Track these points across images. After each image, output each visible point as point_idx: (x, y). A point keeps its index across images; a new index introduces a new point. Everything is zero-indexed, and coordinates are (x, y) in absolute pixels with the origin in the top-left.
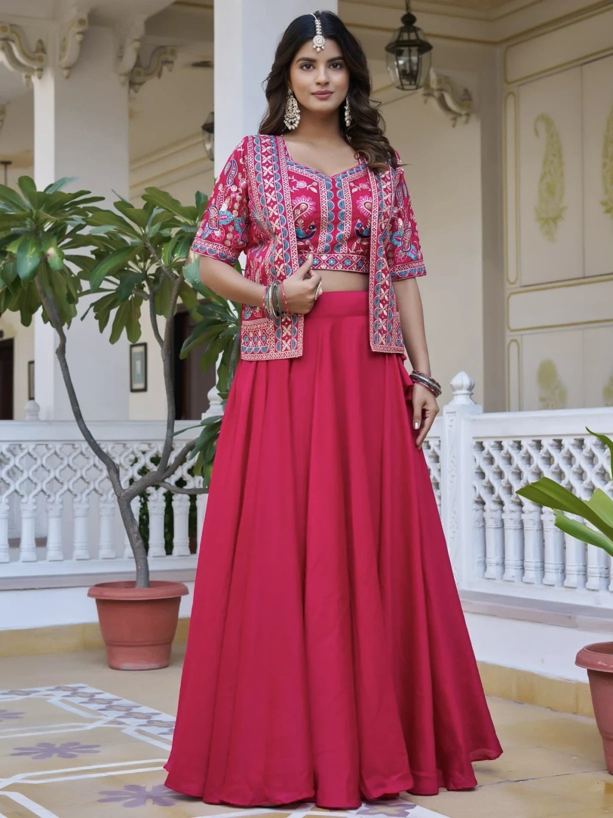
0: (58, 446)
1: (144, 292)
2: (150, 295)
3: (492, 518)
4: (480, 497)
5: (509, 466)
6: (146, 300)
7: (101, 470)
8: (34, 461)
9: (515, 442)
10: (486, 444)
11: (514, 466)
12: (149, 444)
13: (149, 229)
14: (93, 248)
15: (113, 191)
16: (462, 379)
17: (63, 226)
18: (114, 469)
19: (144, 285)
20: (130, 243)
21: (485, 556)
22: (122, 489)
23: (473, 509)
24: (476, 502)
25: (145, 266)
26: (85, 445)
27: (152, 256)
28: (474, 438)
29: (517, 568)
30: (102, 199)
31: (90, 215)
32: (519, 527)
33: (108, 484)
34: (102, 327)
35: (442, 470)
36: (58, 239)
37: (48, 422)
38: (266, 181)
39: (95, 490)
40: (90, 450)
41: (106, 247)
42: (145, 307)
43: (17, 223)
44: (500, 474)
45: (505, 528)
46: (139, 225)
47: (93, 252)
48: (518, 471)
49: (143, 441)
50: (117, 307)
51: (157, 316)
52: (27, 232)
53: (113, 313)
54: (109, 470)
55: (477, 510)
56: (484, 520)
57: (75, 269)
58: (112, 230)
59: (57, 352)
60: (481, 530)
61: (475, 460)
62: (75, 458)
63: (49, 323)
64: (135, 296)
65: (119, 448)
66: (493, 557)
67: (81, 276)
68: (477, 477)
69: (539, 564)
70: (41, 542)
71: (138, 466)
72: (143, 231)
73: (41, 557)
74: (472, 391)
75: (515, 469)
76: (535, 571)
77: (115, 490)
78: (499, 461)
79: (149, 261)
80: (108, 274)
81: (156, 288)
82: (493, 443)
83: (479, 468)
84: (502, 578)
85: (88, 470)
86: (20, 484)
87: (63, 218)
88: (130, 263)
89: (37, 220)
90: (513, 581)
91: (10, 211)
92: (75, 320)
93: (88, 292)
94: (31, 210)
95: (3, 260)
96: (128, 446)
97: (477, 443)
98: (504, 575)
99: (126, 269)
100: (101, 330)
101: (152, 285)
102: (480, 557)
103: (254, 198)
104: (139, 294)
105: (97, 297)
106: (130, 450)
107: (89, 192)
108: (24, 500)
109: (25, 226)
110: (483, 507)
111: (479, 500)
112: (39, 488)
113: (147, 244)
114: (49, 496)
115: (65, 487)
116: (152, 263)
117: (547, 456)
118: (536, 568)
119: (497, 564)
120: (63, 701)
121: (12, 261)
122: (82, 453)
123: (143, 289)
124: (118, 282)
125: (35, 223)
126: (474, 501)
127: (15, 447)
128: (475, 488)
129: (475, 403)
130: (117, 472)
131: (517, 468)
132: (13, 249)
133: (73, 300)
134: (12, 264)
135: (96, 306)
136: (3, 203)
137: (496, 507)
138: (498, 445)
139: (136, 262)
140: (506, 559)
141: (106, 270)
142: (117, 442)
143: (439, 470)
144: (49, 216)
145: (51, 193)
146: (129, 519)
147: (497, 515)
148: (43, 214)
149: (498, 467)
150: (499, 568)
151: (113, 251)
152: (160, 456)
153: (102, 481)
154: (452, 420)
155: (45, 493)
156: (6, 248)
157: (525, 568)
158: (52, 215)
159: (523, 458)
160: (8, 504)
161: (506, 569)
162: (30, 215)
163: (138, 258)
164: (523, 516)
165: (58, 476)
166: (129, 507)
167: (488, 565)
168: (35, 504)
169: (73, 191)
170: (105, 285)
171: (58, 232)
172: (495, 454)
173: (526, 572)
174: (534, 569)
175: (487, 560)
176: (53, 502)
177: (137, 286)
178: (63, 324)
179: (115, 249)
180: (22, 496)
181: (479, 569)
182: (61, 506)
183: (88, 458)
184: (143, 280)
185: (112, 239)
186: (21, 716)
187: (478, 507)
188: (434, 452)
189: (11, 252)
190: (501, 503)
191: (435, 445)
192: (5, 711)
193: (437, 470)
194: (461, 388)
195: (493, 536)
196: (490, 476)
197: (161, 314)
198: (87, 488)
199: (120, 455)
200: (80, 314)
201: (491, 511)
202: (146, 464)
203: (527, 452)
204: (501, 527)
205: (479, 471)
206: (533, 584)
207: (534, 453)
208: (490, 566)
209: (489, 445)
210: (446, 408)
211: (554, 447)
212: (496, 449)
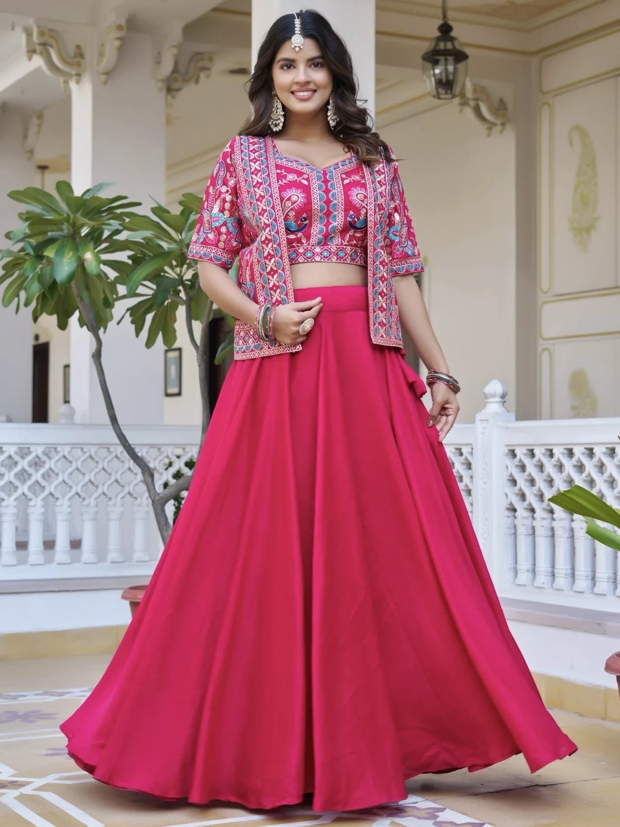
0: (93, 450)
1: (181, 298)
2: (186, 300)
3: (523, 525)
4: (511, 504)
5: (541, 473)
6: (182, 305)
7: (136, 474)
8: (69, 463)
9: (547, 450)
10: (518, 452)
11: (546, 473)
12: (184, 449)
13: (186, 234)
14: (130, 253)
15: (150, 196)
16: (495, 387)
17: (99, 231)
18: (148, 473)
19: (180, 291)
20: (166, 249)
21: (516, 562)
22: (157, 493)
23: (505, 516)
24: (508, 509)
25: (181, 272)
26: (120, 449)
27: (188, 261)
28: (506, 445)
29: (548, 574)
30: (139, 204)
31: (127, 220)
32: (550, 534)
33: (143, 488)
34: (138, 331)
35: (475, 477)
36: (95, 244)
37: (84, 426)
38: (255, 176)
39: (129, 493)
40: (125, 453)
41: (143, 253)
42: (181, 312)
43: (54, 227)
44: (532, 482)
45: (536, 535)
46: (176, 230)
47: (129, 257)
48: (550, 479)
49: (177, 446)
50: (153, 311)
51: (193, 321)
52: (64, 236)
53: (149, 318)
54: (143, 473)
55: (508, 517)
56: (515, 527)
57: (112, 274)
58: (149, 235)
59: (93, 356)
60: (513, 537)
61: (507, 467)
62: (109, 462)
63: (85, 327)
64: (171, 301)
65: (154, 452)
66: (524, 564)
67: (117, 280)
68: (508, 484)
69: (569, 572)
70: (76, 544)
71: (173, 470)
72: (180, 237)
73: (75, 560)
74: (505, 399)
75: (547, 476)
76: (565, 578)
77: (149, 494)
78: (531, 469)
79: (185, 266)
80: (145, 279)
81: (192, 293)
82: (524, 451)
83: (511, 475)
84: (533, 585)
85: (123, 473)
86: (56, 487)
87: (100, 223)
88: (167, 268)
89: (74, 225)
90: (543, 588)
91: (47, 216)
92: (111, 325)
93: (124, 297)
94: (68, 215)
95: (40, 264)
96: (163, 450)
97: (510, 450)
98: (534, 582)
99: (162, 274)
100: (137, 335)
101: (188, 290)
102: (510, 564)
104: (175, 299)
105: (133, 302)
106: (165, 454)
107: (125, 198)
108: (59, 503)
109: (62, 230)
110: (515, 514)
111: (510, 507)
112: (73, 491)
113: (183, 249)
114: (84, 499)
115: (100, 490)
116: (188, 269)
117: (579, 464)
118: (566, 575)
119: (528, 571)
121: (49, 265)
122: (117, 457)
123: (178, 294)
124: (154, 287)
125: (72, 228)
126: (505, 508)
127: (51, 450)
128: (507, 495)
129: (508, 411)
130: (152, 476)
131: (549, 476)
132: (50, 253)
133: (109, 304)
134: (49, 268)
135: (133, 310)
136: (41, 207)
137: (527, 514)
138: (530, 453)
139: (172, 267)
140: (536, 565)
141: (143, 275)
142: (152, 446)
143: (472, 477)
144: (86, 221)
145: (88, 198)
146: (163, 522)
147: (528, 522)
148: (81, 219)
149: (530, 475)
150: (530, 575)
151: (149, 256)
152: (195, 460)
153: (137, 485)
154: (485, 428)
155: (80, 496)
156: (43, 252)
157: (556, 575)
158: (89, 220)
159: (555, 466)
160: (43, 506)
161: (536, 576)
162: (68, 220)
163: (174, 263)
164: (555, 524)
165: (92, 479)
166: (163, 511)
167: (518, 571)
168: (70, 506)
169: (111, 196)
170: (141, 290)
171: (95, 237)
172: (527, 461)
173: (556, 579)
174: (564, 576)
175: (518, 567)
176: (88, 505)
177: (173, 291)
178: (99, 329)
179: (151, 255)
180: (57, 499)
181: (510, 574)
182: (95, 509)
183: (123, 462)
184: (179, 285)
185: (148, 244)
186: (54, 716)
187: (511, 514)
188: (466, 459)
189: (48, 257)
190: (533, 510)
191: (467, 452)
192: (37, 711)
193: (469, 477)
194: (493, 396)
195: (523, 542)
196: (522, 483)
197: (196, 319)
198: (122, 491)
199: (155, 459)
200: (116, 318)
201: (524, 518)
202: (180, 468)
203: (559, 460)
204: (531, 535)
205: (511, 478)
206: (563, 590)
207: (565, 461)
208: (521, 572)
209: (520, 452)
210: (479, 416)
211: (586, 456)
212: (529, 456)
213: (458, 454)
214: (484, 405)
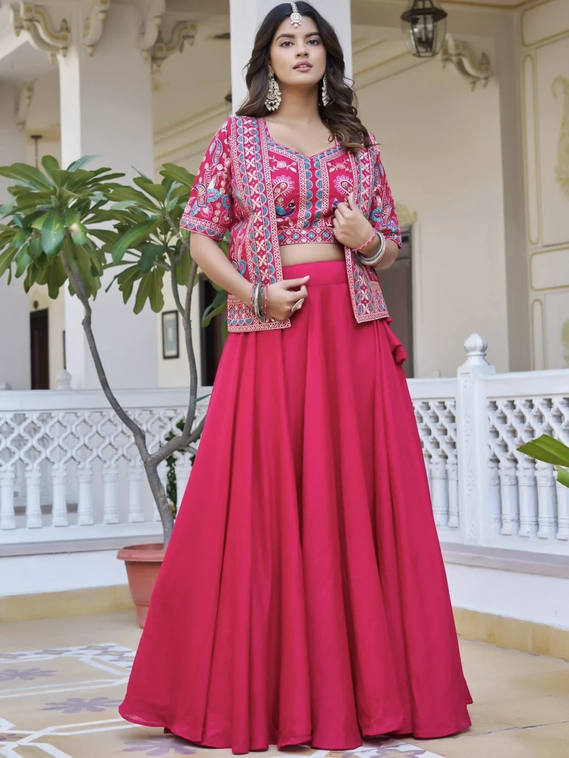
0: (87, 414)
1: (166, 264)
2: (171, 266)
3: (508, 475)
4: (494, 455)
5: (523, 424)
6: (168, 271)
7: (129, 437)
8: (64, 428)
9: (527, 401)
10: (499, 404)
11: (527, 424)
12: (175, 410)
13: (168, 202)
14: (116, 222)
15: (133, 167)
16: (475, 341)
17: (87, 201)
18: (140, 435)
19: (165, 257)
20: (150, 216)
21: (501, 513)
22: (148, 454)
23: (489, 467)
24: (491, 460)
25: (165, 239)
26: (113, 413)
27: (171, 229)
28: (488, 398)
29: (532, 523)
30: (123, 175)
31: (112, 191)
32: (532, 483)
33: (135, 450)
34: (126, 298)
35: (457, 429)
36: (82, 215)
37: (79, 391)
38: (248, 161)
39: (123, 455)
40: (117, 417)
41: (128, 221)
42: (167, 277)
43: (43, 200)
44: (514, 433)
45: (519, 485)
46: (158, 199)
47: (115, 226)
48: (531, 429)
49: (168, 408)
50: (139, 278)
51: (179, 286)
52: (51, 209)
53: (136, 284)
54: (135, 436)
55: (492, 468)
56: (499, 478)
57: (100, 243)
58: (132, 204)
59: (83, 324)
60: (497, 487)
61: (489, 419)
62: (103, 425)
63: (75, 295)
64: (158, 267)
65: (146, 414)
66: (509, 513)
67: (104, 249)
68: (491, 436)
69: (553, 520)
70: (72, 508)
71: (165, 432)
72: (162, 206)
73: (72, 522)
74: (485, 352)
75: (527, 427)
76: (550, 526)
77: (141, 456)
78: (512, 420)
79: (170, 233)
80: (130, 247)
81: (177, 259)
82: (506, 403)
83: (493, 427)
84: (518, 534)
85: (116, 436)
86: (51, 452)
87: (87, 194)
88: (152, 236)
89: (60, 197)
90: (528, 537)
91: (35, 190)
92: (101, 292)
93: (111, 265)
94: (55, 187)
95: (29, 236)
96: (154, 412)
97: (492, 402)
98: (520, 531)
99: (148, 241)
100: (125, 301)
101: (173, 256)
102: (495, 514)
103: (236, 177)
104: (161, 265)
105: (120, 269)
106: (157, 417)
107: (109, 169)
108: (55, 467)
109: (50, 203)
110: (498, 465)
111: (494, 458)
112: (69, 455)
113: (166, 217)
114: (79, 463)
115: (95, 454)
116: (172, 235)
117: (558, 414)
118: (549, 523)
119: (513, 520)
120: (93, 659)
121: (37, 237)
122: (110, 420)
123: (164, 260)
124: (140, 254)
125: (59, 200)
126: (489, 460)
127: (45, 416)
128: (490, 446)
129: (489, 364)
130: (143, 438)
131: (530, 426)
132: (37, 225)
133: (96, 272)
134: (38, 239)
135: (121, 277)
136: (28, 181)
137: (510, 464)
138: (510, 404)
139: (156, 234)
140: (521, 515)
141: (128, 243)
142: (143, 409)
143: (455, 430)
144: (72, 193)
145: (73, 171)
146: (155, 483)
147: (511, 472)
148: (66, 191)
149: (511, 426)
150: (515, 524)
151: (134, 224)
152: (184, 422)
153: (130, 447)
154: (466, 381)
155: (75, 460)
156: (31, 225)
157: (540, 524)
158: (74, 192)
159: (535, 416)
160: (39, 471)
161: (521, 525)
162: (54, 193)
163: (159, 231)
164: (537, 473)
165: (87, 443)
166: (155, 471)
167: (504, 521)
168: (66, 470)
169: (95, 168)
170: (127, 257)
171: (82, 208)
172: (508, 413)
173: (541, 527)
174: (548, 524)
175: (503, 517)
176: (83, 468)
177: (158, 258)
178: (89, 297)
179: (137, 223)
180: (53, 463)
181: (495, 526)
182: (91, 473)
183: (116, 425)
184: (164, 252)
185: (133, 213)
186: (54, 673)
187: (495, 465)
188: (450, 412)
189: (36, 229)
190: (515, 461)
191: (451, 406)
192: (39, 669)
193: (453, 430)
194: (474, 349)
195: (507, 492)
196: (504, 435)
197: (182, 284)
198: (116, 454)
199: (147, 422)
200: (104, 285)
201: (506, 468)
202: (172, 430)
203: (539, 411)
204: (515, 485)
205: (494, 430)
206: (547, 539)
207: (545, 411)
208: (506, 522)
209: (501, 404)
210: (460, 370)
211: (565, 405)
212: (510, 408)
213: (442, 408)
214: (464, 360)
